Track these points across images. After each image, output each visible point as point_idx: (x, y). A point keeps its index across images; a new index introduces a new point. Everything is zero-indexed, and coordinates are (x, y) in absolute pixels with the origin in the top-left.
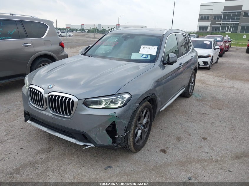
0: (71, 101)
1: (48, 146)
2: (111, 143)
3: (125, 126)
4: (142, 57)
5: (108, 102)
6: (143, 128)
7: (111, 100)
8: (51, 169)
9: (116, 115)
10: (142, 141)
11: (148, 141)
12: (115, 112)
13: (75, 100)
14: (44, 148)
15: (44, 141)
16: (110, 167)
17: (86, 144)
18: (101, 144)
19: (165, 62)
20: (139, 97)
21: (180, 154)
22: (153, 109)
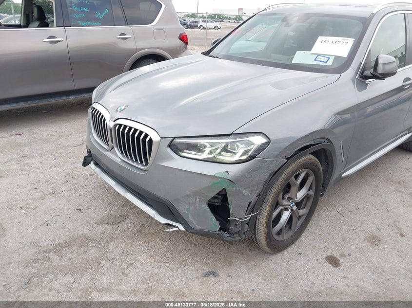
0: (148, 139)
1: (120, 212)
2: (218, 229)
3: (249, 201)
4: (315, 60)
5: (217, 149)
6: (295, 208)
7: (223, 145)
8: (110, 255)
9: (229, 177)
10: (291, 233)
11: (305, 234)
12: (227, 171)
13: (155, 137)
14: (113, 214)
15: (117, 201)
16: (214, 274)
17: (171, 222)
18: (198, 227)
19: (367, 73)
20: (287, 144)
21: (369, 276)
22: (325, 172)
